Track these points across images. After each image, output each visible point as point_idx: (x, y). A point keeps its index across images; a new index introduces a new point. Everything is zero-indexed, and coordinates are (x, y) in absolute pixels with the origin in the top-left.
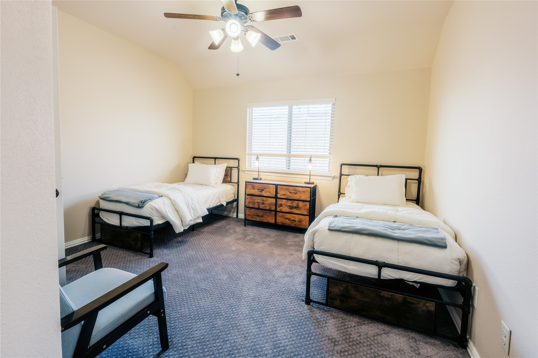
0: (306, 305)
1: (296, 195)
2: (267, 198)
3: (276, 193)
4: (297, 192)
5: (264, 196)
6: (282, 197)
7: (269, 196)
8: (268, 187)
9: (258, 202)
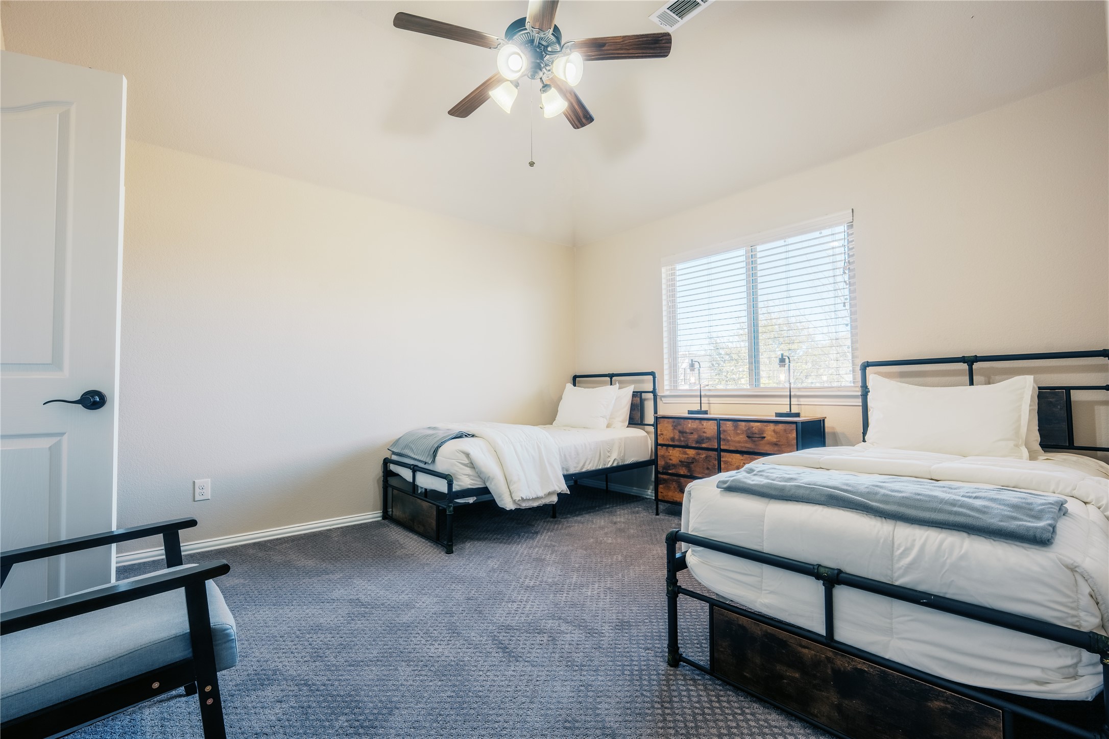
0: (665, 665)
1: (762, 442)
2: (700, 451)
3: (719, 439)
4: (765, 435)
5: (694, 446)
6: (732, 448)
7: (704, 446)
8: (701, 427)
9: (683, 460)
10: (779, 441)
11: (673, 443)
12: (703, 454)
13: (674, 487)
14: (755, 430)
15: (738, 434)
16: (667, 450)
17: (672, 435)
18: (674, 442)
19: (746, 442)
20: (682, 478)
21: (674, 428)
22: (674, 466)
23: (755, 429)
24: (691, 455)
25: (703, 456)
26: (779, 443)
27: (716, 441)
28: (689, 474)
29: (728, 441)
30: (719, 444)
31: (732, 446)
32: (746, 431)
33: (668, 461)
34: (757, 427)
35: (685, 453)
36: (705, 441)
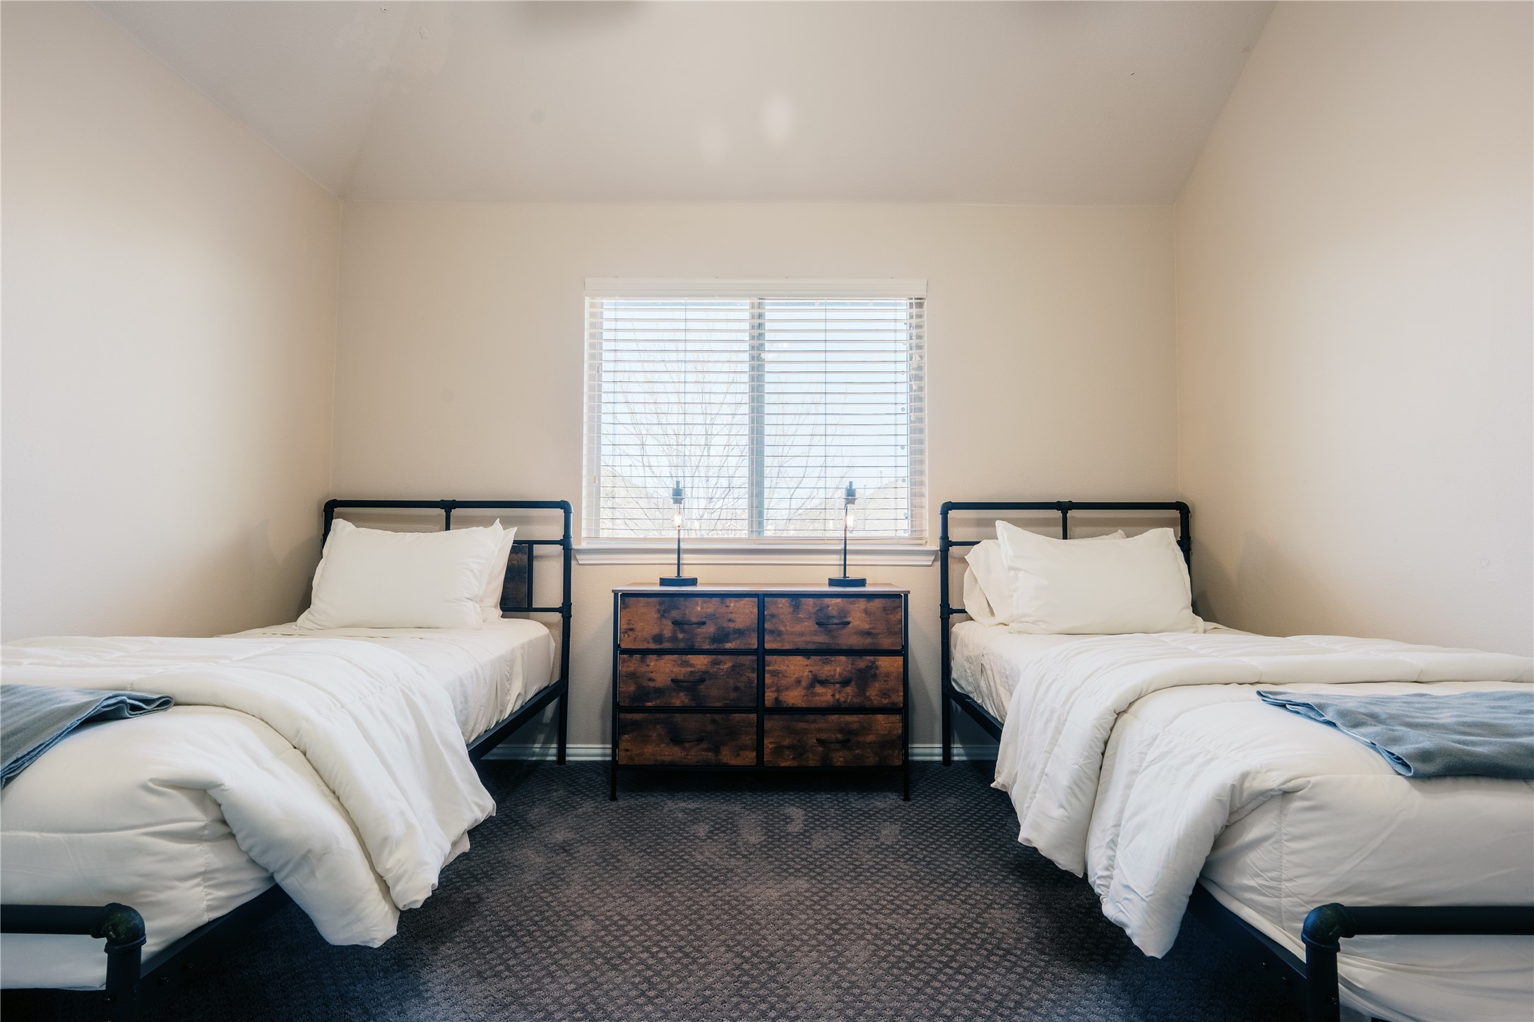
1: (844, 632)
2: (719, 657)
3: (761, 631)
4: (849, 619)
5: (708, 647)
6: (787, 647)
7: (729, 646)
8: (723, 610)
9: (681, 678)
10: (874, 628)
11: (659, 647)
12: (727, 663)
13: (659, 735)
14: (833, 611)
15: (799, 620)
16: (643, 660)
17: (656, 631)
18: (661, 643)
19: (815, 633)
20: (677, 715)
21: (663, 616)
22: (660, 692)
23: (833, 609)
24: (699, 667)
25: (726, 667)
26: (874, 631)
27: (755, 635)
28: (694, 705)
29: (780, 633)
30: (761, 641)
31: (789, 642)
32: (816, 613)
33: (646, 683)
34: (836, 605)
35: (686, 664)
36: (731, 637)
